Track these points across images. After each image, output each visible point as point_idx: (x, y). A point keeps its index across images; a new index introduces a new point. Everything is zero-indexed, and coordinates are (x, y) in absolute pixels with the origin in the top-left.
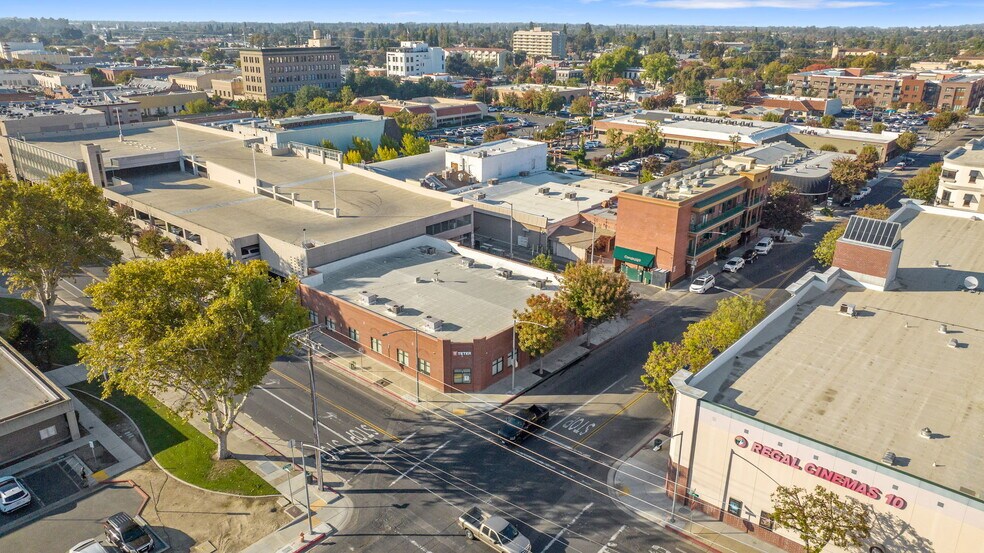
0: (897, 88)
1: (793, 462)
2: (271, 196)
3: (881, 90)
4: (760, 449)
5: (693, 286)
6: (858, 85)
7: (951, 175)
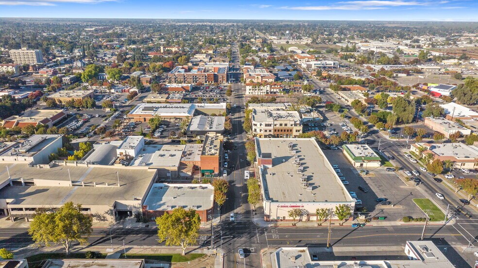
0: (206, 77)
1: (287, 207)
2: (82, 185)
3: (201, 77)
4: (282, 207)
5: (224, 175)
6: (193, 76)
7: (256, 125)
